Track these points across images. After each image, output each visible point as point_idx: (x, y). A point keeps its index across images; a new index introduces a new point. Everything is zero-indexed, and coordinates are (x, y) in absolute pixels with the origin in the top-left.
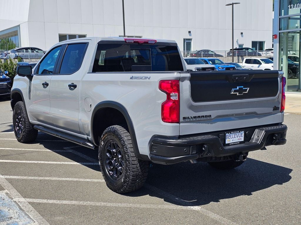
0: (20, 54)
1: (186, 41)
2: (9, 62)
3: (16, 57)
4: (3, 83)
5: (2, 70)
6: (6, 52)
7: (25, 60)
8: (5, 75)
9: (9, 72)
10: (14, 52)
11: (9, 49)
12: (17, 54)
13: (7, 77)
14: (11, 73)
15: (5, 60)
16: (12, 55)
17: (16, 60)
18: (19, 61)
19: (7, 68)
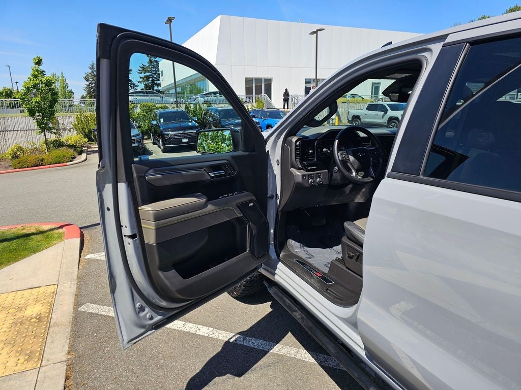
0: (209, 98)
1: (374, 85)
2: (198, 107)
3: (205, 102)
4: (192, 131)
5: (191, 116)
6: (194, 97)
7: (213, 105)
8: (194, 122)
9: (198, 118)
10: (203, 96)
11: (198, 94)
12: (206, 98)
13: (197, 124)
14: (200, 119)
15: (195, 104)
16: (201, 100)
17: (205, 105)
18: (208, 107)
19: (196, 114)
